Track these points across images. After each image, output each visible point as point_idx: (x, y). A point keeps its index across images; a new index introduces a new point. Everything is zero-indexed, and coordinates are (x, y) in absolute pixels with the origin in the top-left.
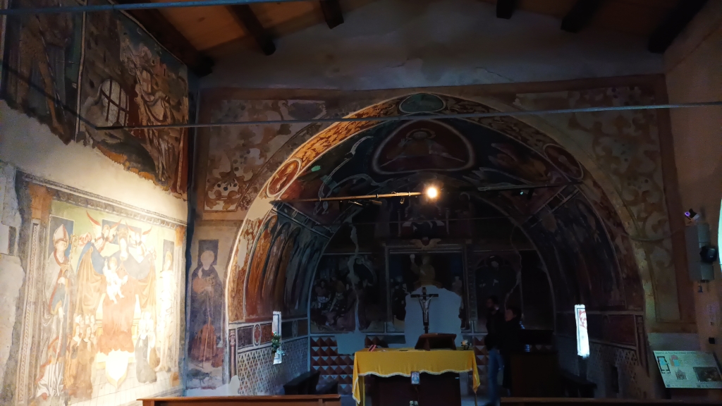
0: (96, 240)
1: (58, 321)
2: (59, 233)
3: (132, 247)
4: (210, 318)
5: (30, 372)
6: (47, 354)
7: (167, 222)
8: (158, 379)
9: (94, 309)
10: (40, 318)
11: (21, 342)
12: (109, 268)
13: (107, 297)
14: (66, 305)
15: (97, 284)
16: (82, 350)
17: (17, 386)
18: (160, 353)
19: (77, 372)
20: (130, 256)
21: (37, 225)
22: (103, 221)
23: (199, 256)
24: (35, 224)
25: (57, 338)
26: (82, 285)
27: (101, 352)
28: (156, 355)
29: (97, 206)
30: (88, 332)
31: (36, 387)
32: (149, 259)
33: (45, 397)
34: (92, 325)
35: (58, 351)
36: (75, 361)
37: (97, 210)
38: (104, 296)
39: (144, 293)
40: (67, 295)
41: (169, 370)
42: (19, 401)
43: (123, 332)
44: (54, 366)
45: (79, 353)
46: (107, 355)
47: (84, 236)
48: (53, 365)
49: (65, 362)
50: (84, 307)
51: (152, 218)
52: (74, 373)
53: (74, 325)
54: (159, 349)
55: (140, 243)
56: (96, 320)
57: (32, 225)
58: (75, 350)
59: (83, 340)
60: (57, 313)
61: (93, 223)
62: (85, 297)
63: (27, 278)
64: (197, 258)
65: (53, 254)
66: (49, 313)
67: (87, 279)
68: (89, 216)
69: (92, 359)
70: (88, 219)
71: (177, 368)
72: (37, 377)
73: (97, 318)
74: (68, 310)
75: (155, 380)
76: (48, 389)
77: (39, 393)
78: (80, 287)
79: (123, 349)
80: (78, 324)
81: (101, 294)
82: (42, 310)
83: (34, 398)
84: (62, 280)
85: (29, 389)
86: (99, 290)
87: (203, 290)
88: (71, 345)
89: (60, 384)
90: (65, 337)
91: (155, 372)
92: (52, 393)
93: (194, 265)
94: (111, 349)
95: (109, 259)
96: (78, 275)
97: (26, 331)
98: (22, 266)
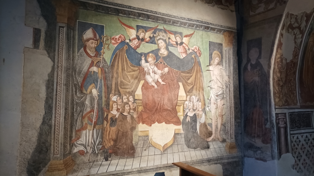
0: (130, 40)
1: (92, 99)
2: (89, 34)
3: (173, 46)
4: (258, 103)
5: (65, 134)
6: (82, 122)
7: (212, 28)
8: (211, 147)
9: (132, 91)
10: (73, 95)
11: (54, 112)
12: (147, 61)
13: (146, 83)
14: (101, 88)
15: (135, 73)
16: (120, 121)
17: (52, 143)
18: (212, 127)
19: (117, 137)
20: (170, 53)
21: (63, 27)
22: (138, 26)
23: (248, 53)
24: (60, 27)
25: (92, 110)
26: (117, 73)
27: (143, 123)
28: (207, 128)
29: (129, 14)
30: (127, 108)
31: (72, 145)
32: (193, 56)
33: (82, 153)
34: (130, 103)
35: (94, 120)
36: (114, 129)
37: (130, 17)
38: (142, 82)
39: (189, 81)
40: (101, 80)
41: (224, 141)
42: (54, 154)
43: (167, 110)
44: (91, 132)
45: (118, 123)
46: (151, 126)
47: (117, 37)
48: (89, 130)
49: (103, 130)
50: (121, 90)
51: (194, 24)
52: (114, 137)
53: (111, 103)
54: (210, 125)
55: (182, 43)
56: (135, 100)
57: (58, 28)
58: (113, 121)
59: (121, 113)
60: (91, 92)
61: (126, 27)
62: (121, 82)
63: (56, 66)
64: (246, 55)
65: (82, 49)
66: (82, 92)
67: (123, 69)
68: (121, 22)
69: (133, 128)
70: (120, 25)
71: (233, 140)
72: (74, 138)
73: (136, 98)
74: (103, 91)
75: (208, 147)
76: (86, 148)
77: (76, 150)
78: (115, 75)
79: (168, 122)
80: (114, 102)
81: (139, 81)
82: (74, 90)
83: (70, 153)
84: (95, 69)
85: (65, 147)
86: (136, 78)
87: (252, 80)
88: (109, 117)
89: (98, 145)
90: (101, 110)
91: (207, 142)
92: (90, 150)
93: (244, 61)
94: (154, 123)
95: (146, 55)
96: (113, 66)
97: (58, 104)
98: (49, 57)
